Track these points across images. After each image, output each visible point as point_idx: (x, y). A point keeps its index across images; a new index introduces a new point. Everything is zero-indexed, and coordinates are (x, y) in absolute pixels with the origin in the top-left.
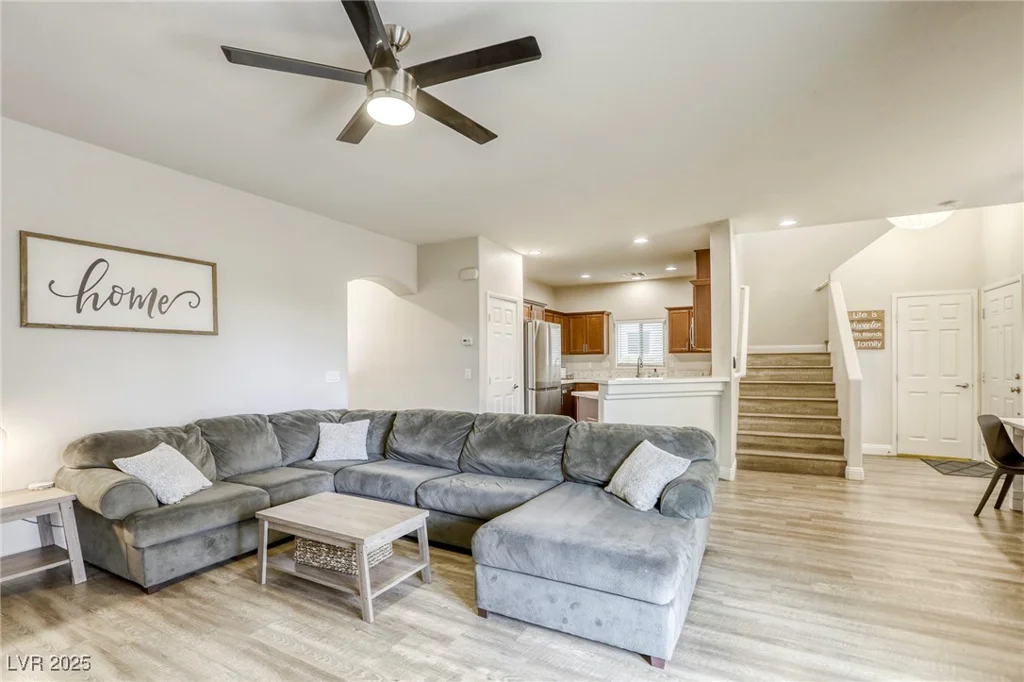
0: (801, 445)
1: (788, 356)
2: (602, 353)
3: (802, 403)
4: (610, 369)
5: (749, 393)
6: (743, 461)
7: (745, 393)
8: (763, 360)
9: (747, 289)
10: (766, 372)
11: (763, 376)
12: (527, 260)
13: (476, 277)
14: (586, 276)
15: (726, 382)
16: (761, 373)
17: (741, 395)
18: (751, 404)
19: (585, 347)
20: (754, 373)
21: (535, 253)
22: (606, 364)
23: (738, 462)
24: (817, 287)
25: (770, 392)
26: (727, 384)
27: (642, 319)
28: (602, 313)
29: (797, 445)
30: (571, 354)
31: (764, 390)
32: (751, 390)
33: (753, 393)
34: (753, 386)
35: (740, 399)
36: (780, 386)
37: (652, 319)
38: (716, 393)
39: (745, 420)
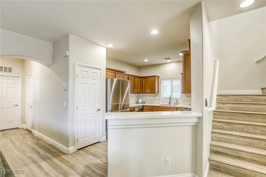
0: (255, 159)
1: (242, 97)
2: (155, 93)
3: (254, 127)
4: (159, 99)
5: (219, 117)
6: (213, 165)
7: (216, 117)
8: (227, 98)
9: (218, 61)
10: (229, 105)
11: (227, 108)
12: (107, 49)
13: (67, 55)
14: (146, 60)
15: (200, 117)
16: (226, 106)
17: (214, 118)
18: (220, 124)
19: (148, 90)
20: (221, 105)
21: (110, 46)
22: (158, 98)
23: (210, 165)
24: (256, 61)
25: (231, 117)
26: (200, 118)
27: (172, 79)
28: (155, 76)
29: (252, 158)
30: (143, 93)
31: (228, 116)
32: (220, 115)
33: (221, 117)
34: (221, 113)
35: (213, 121)
36: (237, 114)
37: (176, 79)
38: (193, 124)
39: (216, 135)
